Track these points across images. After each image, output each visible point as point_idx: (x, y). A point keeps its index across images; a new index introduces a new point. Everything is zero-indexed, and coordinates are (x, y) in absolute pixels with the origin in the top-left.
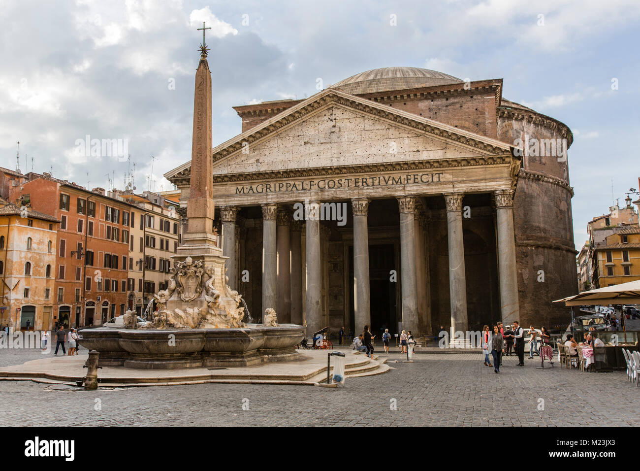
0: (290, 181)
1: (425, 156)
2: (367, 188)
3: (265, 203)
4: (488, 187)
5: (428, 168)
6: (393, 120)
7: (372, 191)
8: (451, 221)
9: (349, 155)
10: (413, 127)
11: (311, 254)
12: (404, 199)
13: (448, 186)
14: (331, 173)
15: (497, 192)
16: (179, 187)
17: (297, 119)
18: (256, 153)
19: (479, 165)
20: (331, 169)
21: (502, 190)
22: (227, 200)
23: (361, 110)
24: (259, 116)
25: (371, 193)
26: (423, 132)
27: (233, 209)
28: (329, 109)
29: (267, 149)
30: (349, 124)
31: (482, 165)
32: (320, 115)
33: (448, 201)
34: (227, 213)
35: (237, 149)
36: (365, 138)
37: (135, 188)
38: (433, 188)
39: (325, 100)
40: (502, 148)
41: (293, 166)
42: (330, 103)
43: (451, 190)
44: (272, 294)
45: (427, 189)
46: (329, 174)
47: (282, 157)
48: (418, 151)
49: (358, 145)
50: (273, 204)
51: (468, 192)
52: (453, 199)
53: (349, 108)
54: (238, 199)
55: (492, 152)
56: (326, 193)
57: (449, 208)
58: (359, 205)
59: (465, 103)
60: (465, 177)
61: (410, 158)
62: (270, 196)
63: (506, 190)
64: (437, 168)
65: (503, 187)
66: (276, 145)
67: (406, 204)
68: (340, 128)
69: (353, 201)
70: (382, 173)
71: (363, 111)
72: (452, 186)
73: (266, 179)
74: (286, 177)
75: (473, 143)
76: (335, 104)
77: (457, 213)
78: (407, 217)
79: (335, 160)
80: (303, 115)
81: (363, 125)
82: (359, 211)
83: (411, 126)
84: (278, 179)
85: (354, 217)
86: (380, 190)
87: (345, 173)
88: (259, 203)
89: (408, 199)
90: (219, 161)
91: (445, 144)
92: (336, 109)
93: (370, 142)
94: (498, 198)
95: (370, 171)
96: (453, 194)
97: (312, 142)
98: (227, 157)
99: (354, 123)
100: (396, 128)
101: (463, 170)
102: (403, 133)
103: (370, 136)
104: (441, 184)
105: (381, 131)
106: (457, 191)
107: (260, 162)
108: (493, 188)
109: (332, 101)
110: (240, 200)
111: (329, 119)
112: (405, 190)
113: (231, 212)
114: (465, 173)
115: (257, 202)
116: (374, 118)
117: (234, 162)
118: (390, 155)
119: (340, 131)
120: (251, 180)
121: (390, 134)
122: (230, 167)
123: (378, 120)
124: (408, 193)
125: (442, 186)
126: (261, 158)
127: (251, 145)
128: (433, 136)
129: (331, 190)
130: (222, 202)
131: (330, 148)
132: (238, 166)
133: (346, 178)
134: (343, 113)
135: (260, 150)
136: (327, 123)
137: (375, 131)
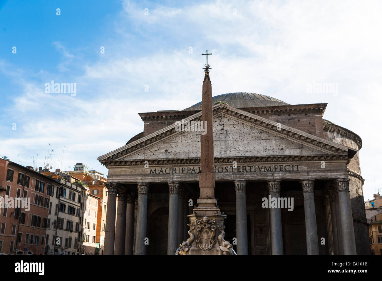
0: (191, 166)
1: (287, 153)
2: (246, 173)
3: (172, 181)
5: (290, 161)
6: (265, 127)
7: (250, 176)
9: (233, 149)
10: (279, 132)
12: (273, 182)
13: (304, 174)
14: (220, 162)
15: (339, 179)
16: (108, 167)
18: (166, 145)
19: (326, 160)
20: (221, 159)
21: (343, 178)
22: (143, 178)
23: (242, 119)
24: (157, 120)
25: (249, 177)
26: (286, 136)
27: (147, 185)
28: (219, 117)
29: (174, 143)
30: (233, 129)
33: (304, 185)
34: (143, 188)
35: (152, 142)
36: (244, 139)
37: (51, 168)
38: (294, 175)
40: (342, 149)
41: (192, 156)
42: (220, 113)
43: (306, 177)
45: (289, 176)
46: (219, 163)
47: (185, 149)
48: (282, 149)
49: (240, 143)
50: (177, 182)
51: (318, 179)
52: (308, 184)
53: (233, 117)
54: (151, 178)
55: (335, 152)
56: (217, 176)
57: (305, 190)
58: (240, 185)
59: (301, 119)
60: (316, 168)
61: (276, 153)
62: (176, 177)
63: (345, 178)
64: (297, 161)
65: (343, 177)
66: (180, 141)
67: (274, 186)
68: (226, 130)
69: (236, 182)
70: (257, 163)
71: (243, 119)
72: (307, 174)
73: (173, 164)
74: (188, 164)
75: (321, 145)
76: (224, 114)
77: (311, 194)
78: (275, 195)
81: (243, 130)
82: (241, 189)
84: (182, 165)
85: (236, 194)
86: (255, 175)
87: (231, 162)
89: (276, 183)
90: (138, 150)
91: (301, 145)
92: (224, 118)
93: (248, 141)
94: (340, 184)
95: (249, 162)
96: (308, 180)
98: (144, 147)
99: (236, 128)
100: (266, 132)
101: (315, 164)
102: (271, 136)
103: (248, 137)
104: (299, 173)
105: (256, 134)
106: (311, 178)
107: (169, 151)
108: (336, 177)
109: (221, 112)
110: (153, 179)
111: (219, 124)
112: (273, 176)
113: (146, 187)
114: (316, 166)
115: (166, 180)
116: (251, 125)
117: (150, 151)
118: (262, 151)
119: (226, 133)
120: (162, 164)
121: (262, 137)
122: (146, 154)
123: (253, 126)
124: (276, 178)
125: (300, 174)
126: (169, 149)
127: (162, 140)
128: (293, 139)
129: (220, 174)
130: (139, 179)
131: (219, 144)
132: (152, 154)
133: (231, 166)
134: (228, 121)
135: (169, 144)
136: (217, 127)
137: (252, 134)
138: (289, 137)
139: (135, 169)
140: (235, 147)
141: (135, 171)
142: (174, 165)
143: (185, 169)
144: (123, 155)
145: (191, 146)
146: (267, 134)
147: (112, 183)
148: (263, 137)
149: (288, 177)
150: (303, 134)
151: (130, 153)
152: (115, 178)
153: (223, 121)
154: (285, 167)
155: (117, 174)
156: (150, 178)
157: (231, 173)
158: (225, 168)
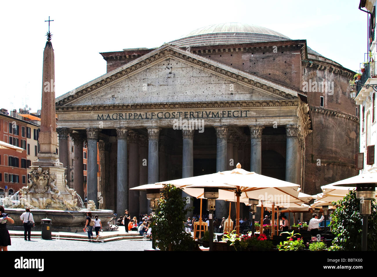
0: (137, 112)
1: (237, 98)
3: (119, 127)
4: (281, 123)
5: (239, 107)
6: (214, 70)
8: (253, 145)
9: (181, 94)
10: (229, 76)
11: (151, 164)
12: (220, 128)
13: (252, 120)
14: (167, 107)
15: (288, 126)
17: (142, 66)
18: (112, 90)
19: (275, 106)
20: (167, 104)
21: (291, 125)
22: (91, 123)
23: (190, 62)
26: (236, 80)
27: (95, 130)
28: (167, 60)
29: (120, 88)
30: (181, 72)
31: (278, 106)
32: (160, 64)
33: (252, 131)
34: (91, 133)
35: (98, 87)
36: (193, 83)
38: (242, 121)
39: (164, 53)
40: (292, 94)
41: (139, 101)
42: (167, 56)
43: (254, 123)
45: (237, 122)
46: (165, 108)
47: (131, 94)
48: (232, 94)
49: (188, 88)
50: (124, 128)
51: (267, 125)
52: (256, 130)
53: (181, 60)
55: (285, 97)
56: (164, 122)
57: (252, 136)
58: (187, 131)
60: (265, 114)
61: (225, 99)
62: (123, 122)
63: (294, 125)
64: (245, 107)
65: (292, 123)
66: (127, 85)
67: (221, 132)
68: (174, 74)
70: (205, 109)
71: (192, 62)
72: (255, 120)
73: (119, 109)
74: (134, 109)
75: (272, 90)
76: (172, 57)
77: (258, 140)
78: (221, 141)
79: (170, 98)
80: (147, 64)
81: (192, 73)
82: (187, 135)
83: (227, 75)
84: (128, 110)
85: (184, 140)
87: (177, 108)
88: (115, 127)
89: (223, 129)
90: (85, 95)
91: (252, 90)
92: (172, 60)
93: (197, 86)
94: (288, 131)
95: (196, 107)
96: (255, 126)
97: (154, 84)
98: (91, 93)
99: (185, 71)
100: (216, 76)
101: (264, 109)
102: (221, 80)
103: (197, 81)
104: (247, 119)
105: (205, 78)
106: (259, 124)
107: (115, 97)
108: (285, 123)
109: (169, 54)
111: (167, 67)
112: (221, 122)
113: (94, 132)
114: (265, 112)
115: (113, 126)
116: (200, 68)
117: (96, 97)
118: (211, 96)
119: (174, 77)
120: (109, 110)
121: (212, 80)
122: (93, 100)
123: (203, 70)
124: (223, 124)
126: (116, 94)
127: (108, 84)
128: (243, 84)
129: (166, 119)
130: (87, 125)
131: (167, 89)
132: (99, 100)
133: (178, 111)
134: (177, 64)
135: (115, 89)
136: (165, 70)
137: (201, 78)
138: (239, 81)
139: (83, 114)
140: (183, 92)
141: (83, 116)
142: (120, 111)
143: (132, 114)
144: (70, 101)
145: (138, 91)
146: (217, 77)
147: (61, 128)
148: (213, 81)
149: (236, 124)
150: (252, 78)
151: (77, 99)
152: (64, 123)
153: (171, 64)
154: (233, 112)
155: (66, 120)
157: (179, 119)
158: (172, 114)
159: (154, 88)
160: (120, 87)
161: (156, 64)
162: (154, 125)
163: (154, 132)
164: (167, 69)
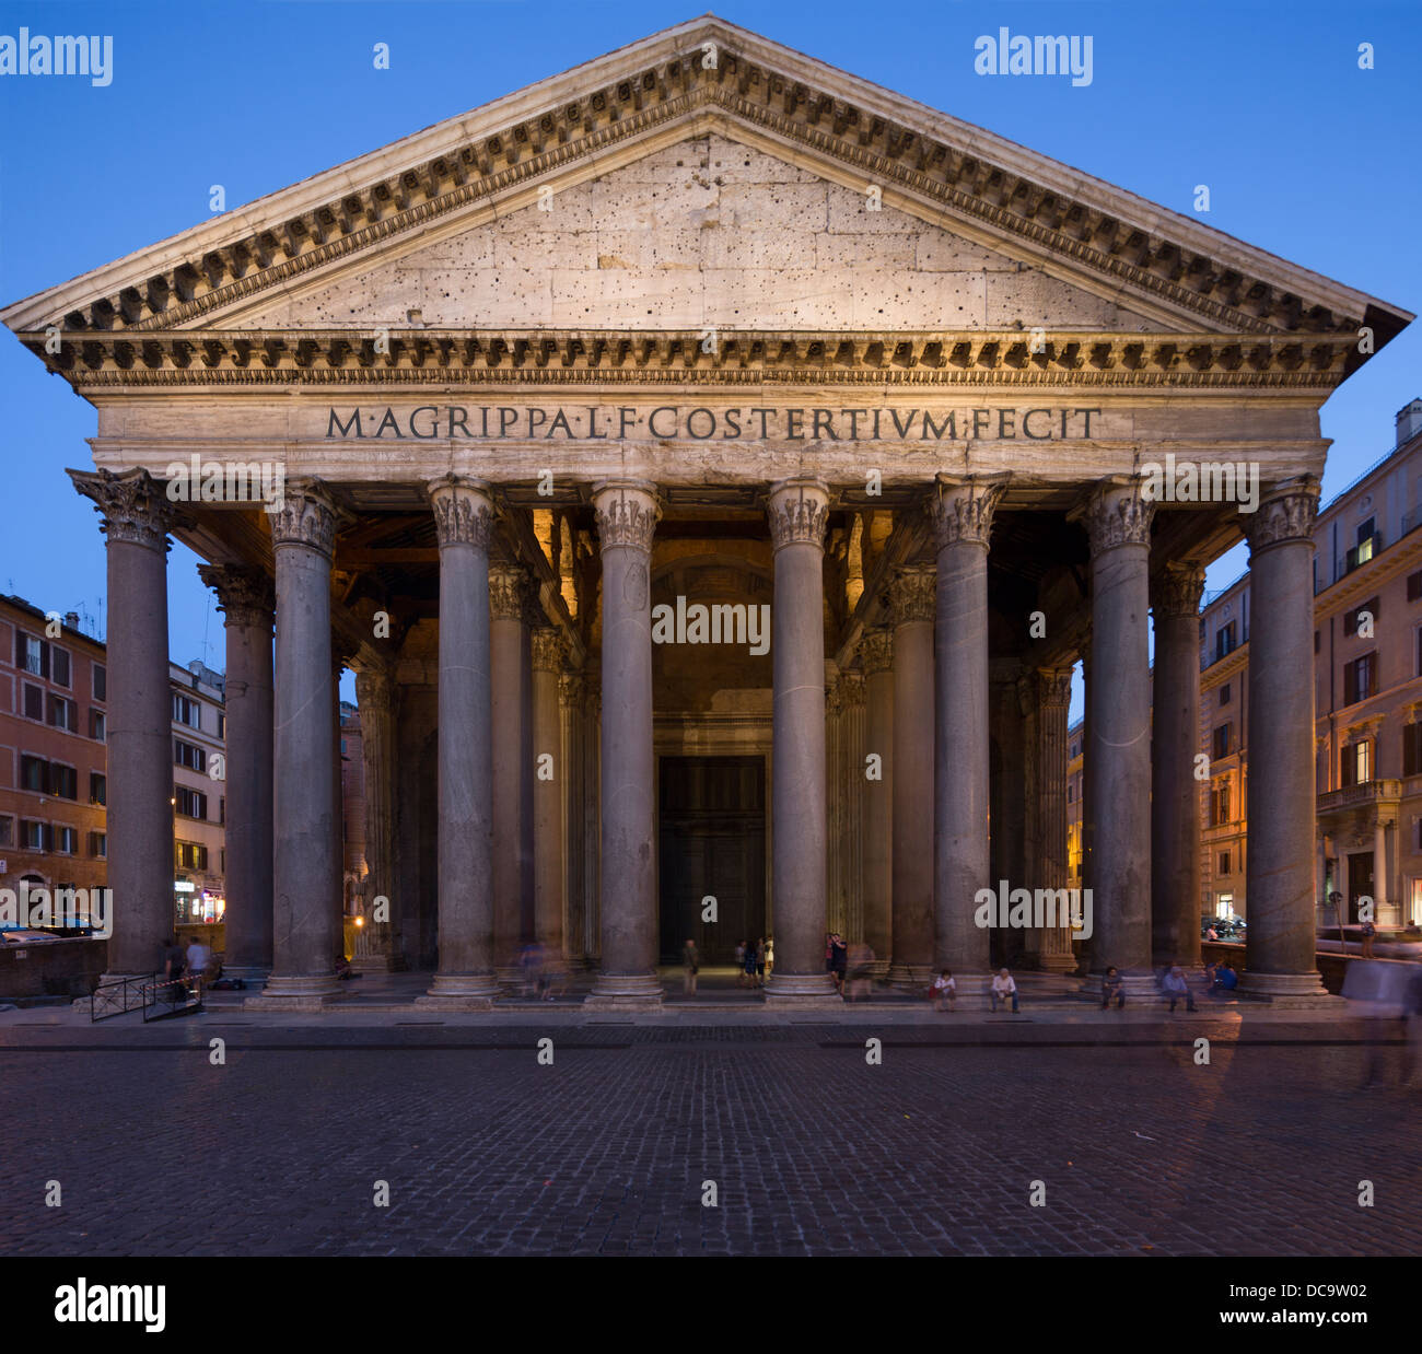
0: (547, 398)
2: (833, 443)
3: (446, 476)
5: (1059, 382)
6: (942, 193)
7: (850, 457)
8: (1121, 578)
9: (769, 319)
12: (968, 490)
13: (1120, 454)
14: (704, 373)
15: (1279, 487)
16: (88, 391)
18: (409, 282)
22: (292, 455)
23: (819, 145)
25: (847, 463)
26: (1043, 250)
28: (695, 140)
29: (452, 274)
30: (769, 205)
32: (659, 158)
34: (292, 509)
36: (828, 264)
38: (1068, 458)
39: (685, 87)
42: (701, 110)
44: (476, 818)
45: (1045, 462)
46: (694, 378)
48: (1019, 324)
49: (802, 286)
50: (478, 485)
53: (773, 134)
54: (335, 455)
56: (684, 456)
58: (801, 504)
60: (1176, 428)
62: (466, 454)
65: (1301, 471)
66: (489, 261)
67: (970, 511)
68: (736, 214)
69: (780, 491)
70: (892, 389)
71: (830, 145)
72: (1130, 456)
73: (450, 379)
74: (529, 382)
76: (723, 119)
77: (1138, 553)
80: (597, 143)
81: (822, 213)
82: (801, 526)
84: (496, 387)
85: (779, 551)
86: (878, 458)
87: (756, 381)
88: (423, 477)
89: (980, 493)
91: (1111, 308)
92: (724, 145)
93: (847, 278)
96: (1134, 483)
97: (631, 260)
98: (288, 283)
99: (788, 202)
100: (943, 230)
102: (966, 252)
103: (849, 256)
104: (1094, 448)
105: (890, 242)
107: (425, 317)
109: (709, 100)
110: (346, 462)
111: (696, 178)
112: (969, 459)
113: (311, 506)
114: (1175, 417)
115: (415, 474)
116: (863, 189)
117: (321, 313)
119: (736, 225)
120: (389, 379)
121: (921, 256)
124: (982, 471)
125: (1100, 452)
126: (428, 303)
127: (386, 244)
129: (698, 443)
131: (697, 288)
133: (756, 403)
134: (747, 163)
135: (425, 275)
136: (689, 193)
137: (867, 239)
138: (1057, 256)
140: (779, 307)
142: (454, 387)
145: (548, 289)
146: (947, 239)
148: (925, 258)
149: (1037, 471)
152: (133, 453)
153: (718, 164)
155: (145, 437)
156: (330, 461)
157: (758, 443)
159: (634, 282)
160: (450, 265)
161: (640, 160)
162: (635, 469)
163: (635, 506)
164: (696, 186)
